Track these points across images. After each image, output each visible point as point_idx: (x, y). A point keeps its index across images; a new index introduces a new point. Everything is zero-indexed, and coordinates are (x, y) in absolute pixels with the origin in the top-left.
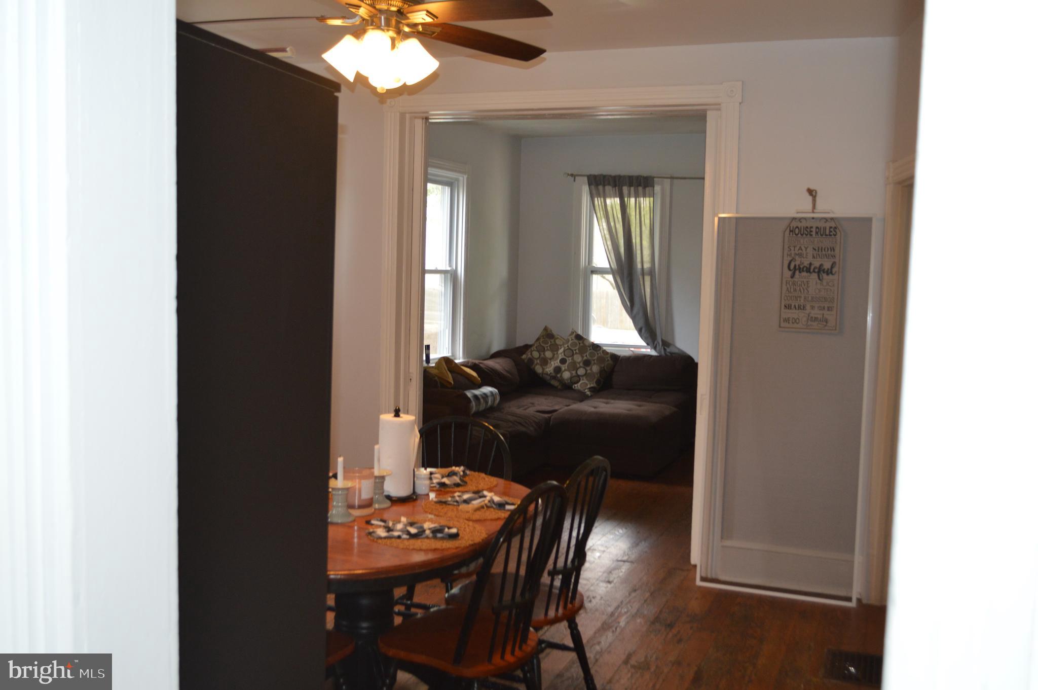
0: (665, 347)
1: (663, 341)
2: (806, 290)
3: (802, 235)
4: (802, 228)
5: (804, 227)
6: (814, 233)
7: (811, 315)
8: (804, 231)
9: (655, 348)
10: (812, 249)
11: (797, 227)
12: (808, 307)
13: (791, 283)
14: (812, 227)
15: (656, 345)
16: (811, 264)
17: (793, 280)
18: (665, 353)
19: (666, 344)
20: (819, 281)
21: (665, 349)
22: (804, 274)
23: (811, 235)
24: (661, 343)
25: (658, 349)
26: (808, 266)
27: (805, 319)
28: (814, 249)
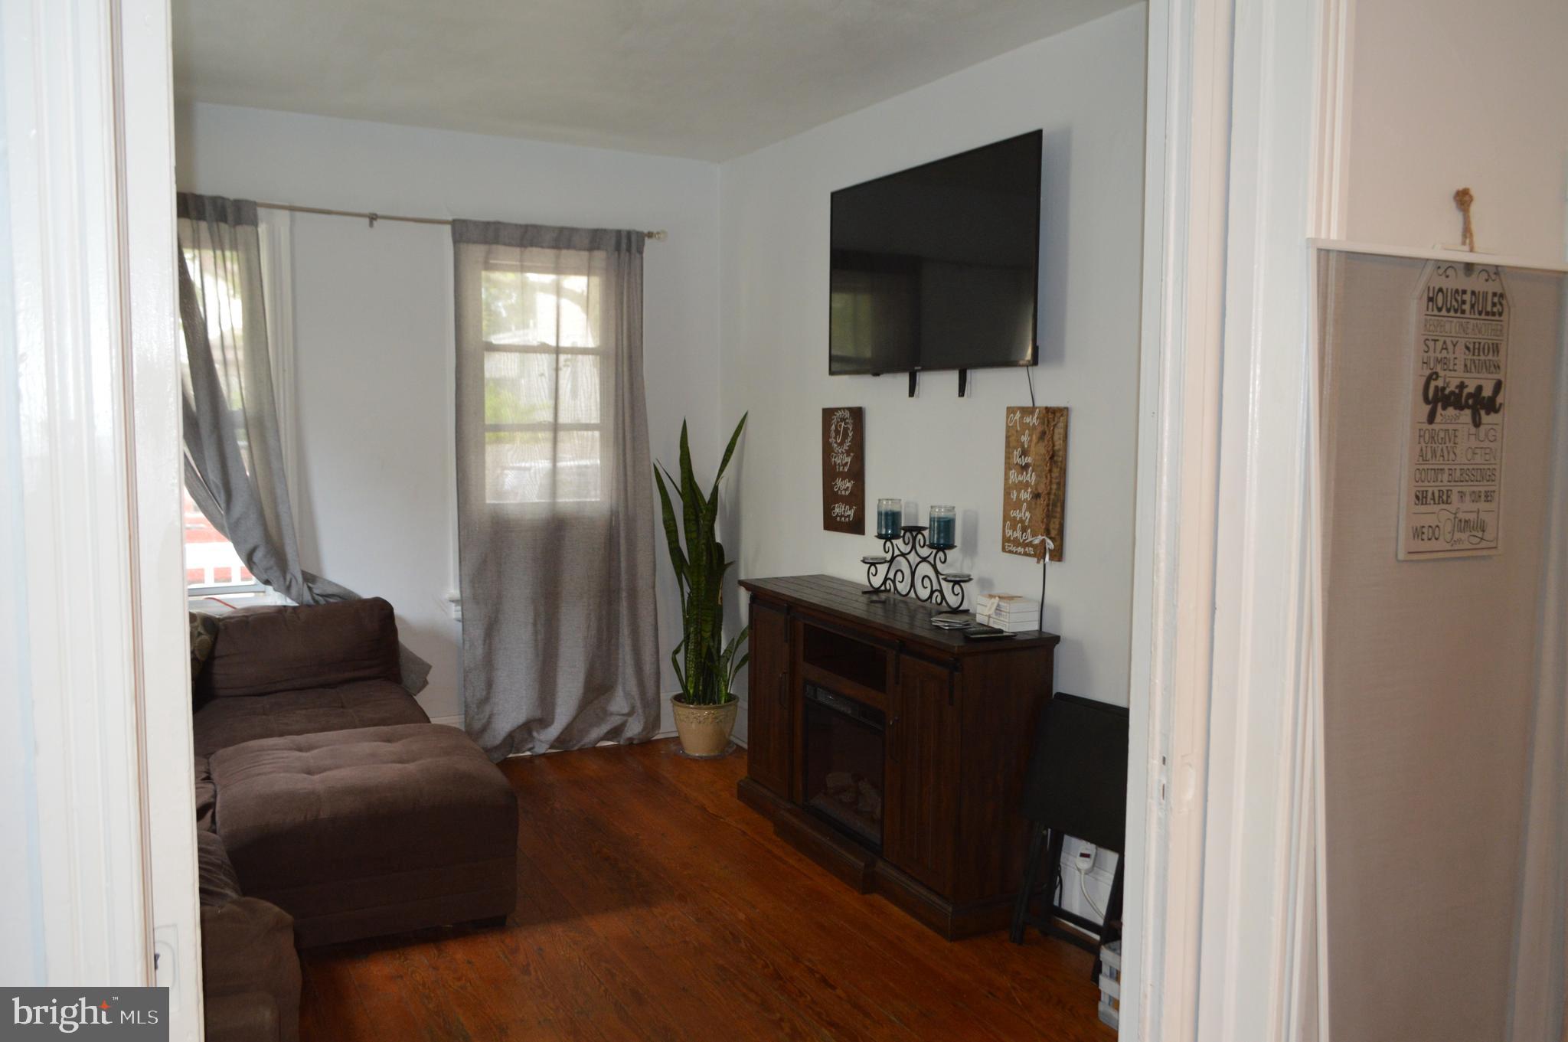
0: (310, 585)
1: (304, 573)
2: (1451, 453)
3: (1448, 310)
4: (1449, 291)
5: (1452, 290)
6: (1467, 307)
7: (1461, 516)
8: (1451, 301)
9: (287, 590)
10: (1463, 347)
11: (1440, 290)
12: (1455, 497)
13: (1427, 435)
14: (1464, 292)
15: (290, 582)
16: (1462, 386)
17: (1431, 427)
18: (314, 599)
19: (309, 578)
20: (1473, 430)
21: (310, 589)
22: (1451, 411)
23: (1463, 312)
24: (300, 579)
25: (294, 590)
26: (1457, 391)
27: (1449, 528)
28: (1467, 348)
